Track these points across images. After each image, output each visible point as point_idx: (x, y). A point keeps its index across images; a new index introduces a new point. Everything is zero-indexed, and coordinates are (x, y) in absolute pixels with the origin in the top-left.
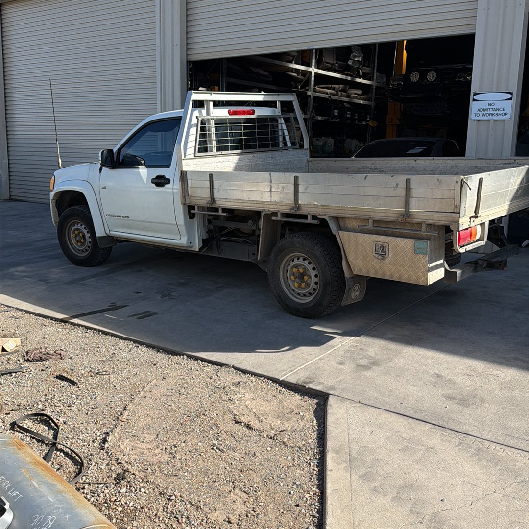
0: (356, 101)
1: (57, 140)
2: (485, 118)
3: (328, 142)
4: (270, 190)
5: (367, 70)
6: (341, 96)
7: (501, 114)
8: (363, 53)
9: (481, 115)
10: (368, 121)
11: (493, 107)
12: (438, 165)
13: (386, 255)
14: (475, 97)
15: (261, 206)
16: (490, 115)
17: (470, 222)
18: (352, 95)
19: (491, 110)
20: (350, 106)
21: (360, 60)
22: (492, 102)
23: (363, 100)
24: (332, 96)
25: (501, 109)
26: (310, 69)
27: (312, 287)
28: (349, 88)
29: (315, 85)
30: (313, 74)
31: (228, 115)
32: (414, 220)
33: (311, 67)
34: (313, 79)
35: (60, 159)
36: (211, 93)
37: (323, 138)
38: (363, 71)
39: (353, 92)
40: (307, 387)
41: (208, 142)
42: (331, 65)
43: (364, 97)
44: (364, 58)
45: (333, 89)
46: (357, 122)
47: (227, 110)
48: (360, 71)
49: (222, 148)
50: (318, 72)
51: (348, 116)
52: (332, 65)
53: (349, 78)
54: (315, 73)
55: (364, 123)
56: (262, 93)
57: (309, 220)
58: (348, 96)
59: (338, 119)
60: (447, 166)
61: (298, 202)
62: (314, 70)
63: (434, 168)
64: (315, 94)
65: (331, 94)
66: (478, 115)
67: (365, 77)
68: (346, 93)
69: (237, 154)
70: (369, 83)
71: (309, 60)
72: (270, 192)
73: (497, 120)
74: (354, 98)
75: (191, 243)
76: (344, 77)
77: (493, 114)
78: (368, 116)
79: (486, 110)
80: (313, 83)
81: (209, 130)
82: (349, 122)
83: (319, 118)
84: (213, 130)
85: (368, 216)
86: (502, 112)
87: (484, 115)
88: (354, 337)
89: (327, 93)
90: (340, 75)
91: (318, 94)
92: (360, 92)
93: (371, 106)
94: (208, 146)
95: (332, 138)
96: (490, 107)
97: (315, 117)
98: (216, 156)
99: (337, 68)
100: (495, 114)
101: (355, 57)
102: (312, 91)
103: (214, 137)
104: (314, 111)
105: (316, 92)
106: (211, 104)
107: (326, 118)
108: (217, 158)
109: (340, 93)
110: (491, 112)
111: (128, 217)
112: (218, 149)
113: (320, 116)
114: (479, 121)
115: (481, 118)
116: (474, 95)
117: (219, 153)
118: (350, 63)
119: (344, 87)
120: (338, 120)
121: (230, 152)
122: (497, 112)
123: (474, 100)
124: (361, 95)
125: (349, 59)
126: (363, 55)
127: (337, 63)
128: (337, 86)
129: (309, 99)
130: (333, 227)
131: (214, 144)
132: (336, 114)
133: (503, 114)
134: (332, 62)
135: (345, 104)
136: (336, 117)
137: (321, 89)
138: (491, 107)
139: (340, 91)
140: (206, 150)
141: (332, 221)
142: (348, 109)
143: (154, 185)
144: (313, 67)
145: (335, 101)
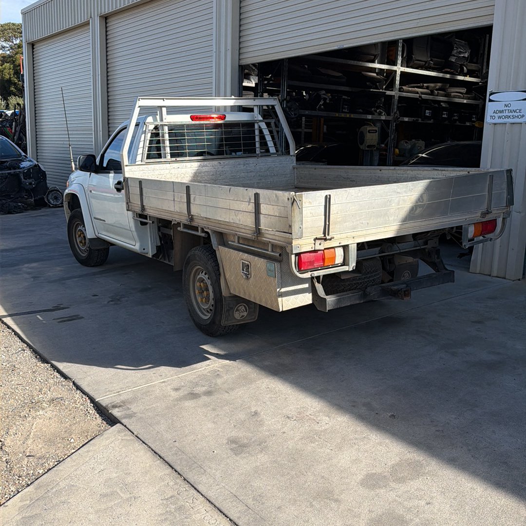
0: (457, 100)
1: (70, 146)
2: (501, 121)
3: (417, 145)
4: (174, 199)
5: (473, 66)
6: (437, 96)
7: (518, 117)
8: (470, 49)
9: (497, 118)
10: (474, 122)
11: (510, 108)
12: (400, 175)
13: (249, 274)
14: (492, 97)
15: (170, 215)
16: (505, 117)
17: (315, 244)
18: (453, 94)
19: (507, 111)
20: (448, 106)
21: (467, 56)
22: (508, 103)
23: (469, 99)
24: (423, 96)
25: (517, 111)
26: (394, 68)
27: (211, 303)
28: (449, 87)
29: (400, 84)
30: (398, 73)
31: (191, 120)
32: (265, 239)
33: (397, 66)
34: (398, 78)
35: (73, 163)
36: (163, 99)
37: (414, 140)
38: (469, 68)
39: (454, 91)
40: (110, 412)
41: (162, 149)
42: (424, 63)
43: (469, 96)
44: (471, 54)
45: (427, 88)
46: (458, 123)
47: (189, 116)
48: (465, 68)
49: (176, 154)
50: (406, 71)
51: (445, 116)
52: (426, 62)
53: (448, 76)
54: (401, 72)
55: (468, 124)
56: (233, 97)
57: (200, 233)
58: (448, 95)
59: (432, 120)
60: (408, 177)
61: (190, 213)
62: (399, 69)
63: (397, 178)
64: (400, 94)
65: (422, 93)
66: (494, 118)
67: (471, 73)
68: (445, 91)
69: (198, 161)
70: (475, 81)
71: (395, 58)
72: (173, 202)
73: (514, 124)
74: (455, 97)
75: (144, 249)
76: (441, 75)
77: (509, 117)
78: (474, 116)
79: (501, 112)
80: (398, 82)
81: (163, 136)
82: (446, 122)
83: (406, 119)
84: (167, 137)
85: (234, 232)
86: (519, 114)
87: (500, 117)
88: (228, 361)
89: (418, 93)
90: (436, 73)
91: (404, 94)
92: (464, 90)
93: (478, 105)
94: (162, 152)
95: (422, 140)
96: (506, 108)
97: (399, 118)
98: (169, 163)
99: (432, 65)
100: (511, 117)
101: (460, 53)
102: (397, 91)
103: (167, 143)
104: (398, 112)
105: (403, 92)
106: (164, 110)
107: (415, 119)
108: (171, 164)
109: (436, 92)
110: (507, 114)
111: (104, 221)
112: (172, 155)
113: (406, 117)
114: (495, 124)
115: (497, 121)
116: (490, 95)
117: (174, 159)
118: (453, 59)
119: (442, 86)
120: (431, 122)
121: (188, 158)
122: (514, 114)
123: (490, 101)
124: (465, 94)
125: (451, 55)
126: (470, 51)
127: (431, 60)
128: (432, 85)
129: (393, 99)
130: (214, 240)
131: (168, 150)
132: (428, 115)
133: (520, 117)
134: (425, 59)
135: (442, 104)
136: (428, 118)
137: (410, 89)
138: (508, 108)
139: (437, 90)
140: (160, 156)
141: (214, 235)
142: (444, 109)
143: (116, 190)
144: (399, 65)
145: (426, 101)
